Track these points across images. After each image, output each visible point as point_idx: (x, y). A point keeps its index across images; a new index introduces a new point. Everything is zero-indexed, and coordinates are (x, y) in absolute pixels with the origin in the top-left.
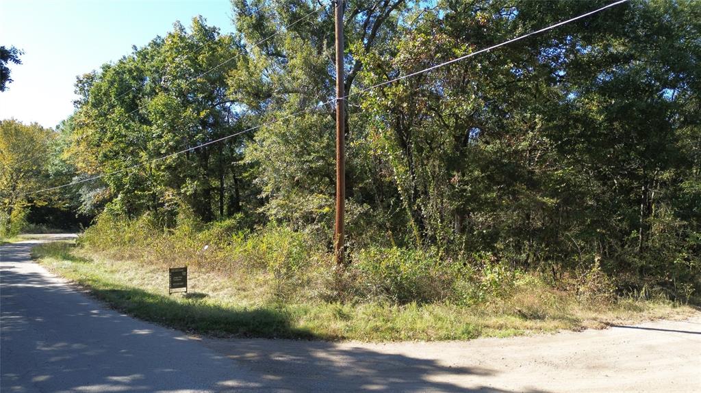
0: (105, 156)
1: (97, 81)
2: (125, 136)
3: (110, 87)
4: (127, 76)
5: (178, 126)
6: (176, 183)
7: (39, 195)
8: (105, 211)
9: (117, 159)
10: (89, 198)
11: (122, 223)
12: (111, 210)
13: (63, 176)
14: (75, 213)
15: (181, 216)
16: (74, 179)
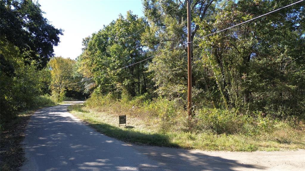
0: (94, 70)
1: (90, 40)
2: (101, 62)
3: (95, 42)
4: (101, 38)
5: (121, 57)
6: (121, 80)
7: (69, 86)
8: (94, 92)
9: (98, 71)
10: (88, 87)
11: (100, 97)
12: (96, 92)
13: (79, 79)
14: (83, 93)
15: (123, 94)
16: (82, 79)
